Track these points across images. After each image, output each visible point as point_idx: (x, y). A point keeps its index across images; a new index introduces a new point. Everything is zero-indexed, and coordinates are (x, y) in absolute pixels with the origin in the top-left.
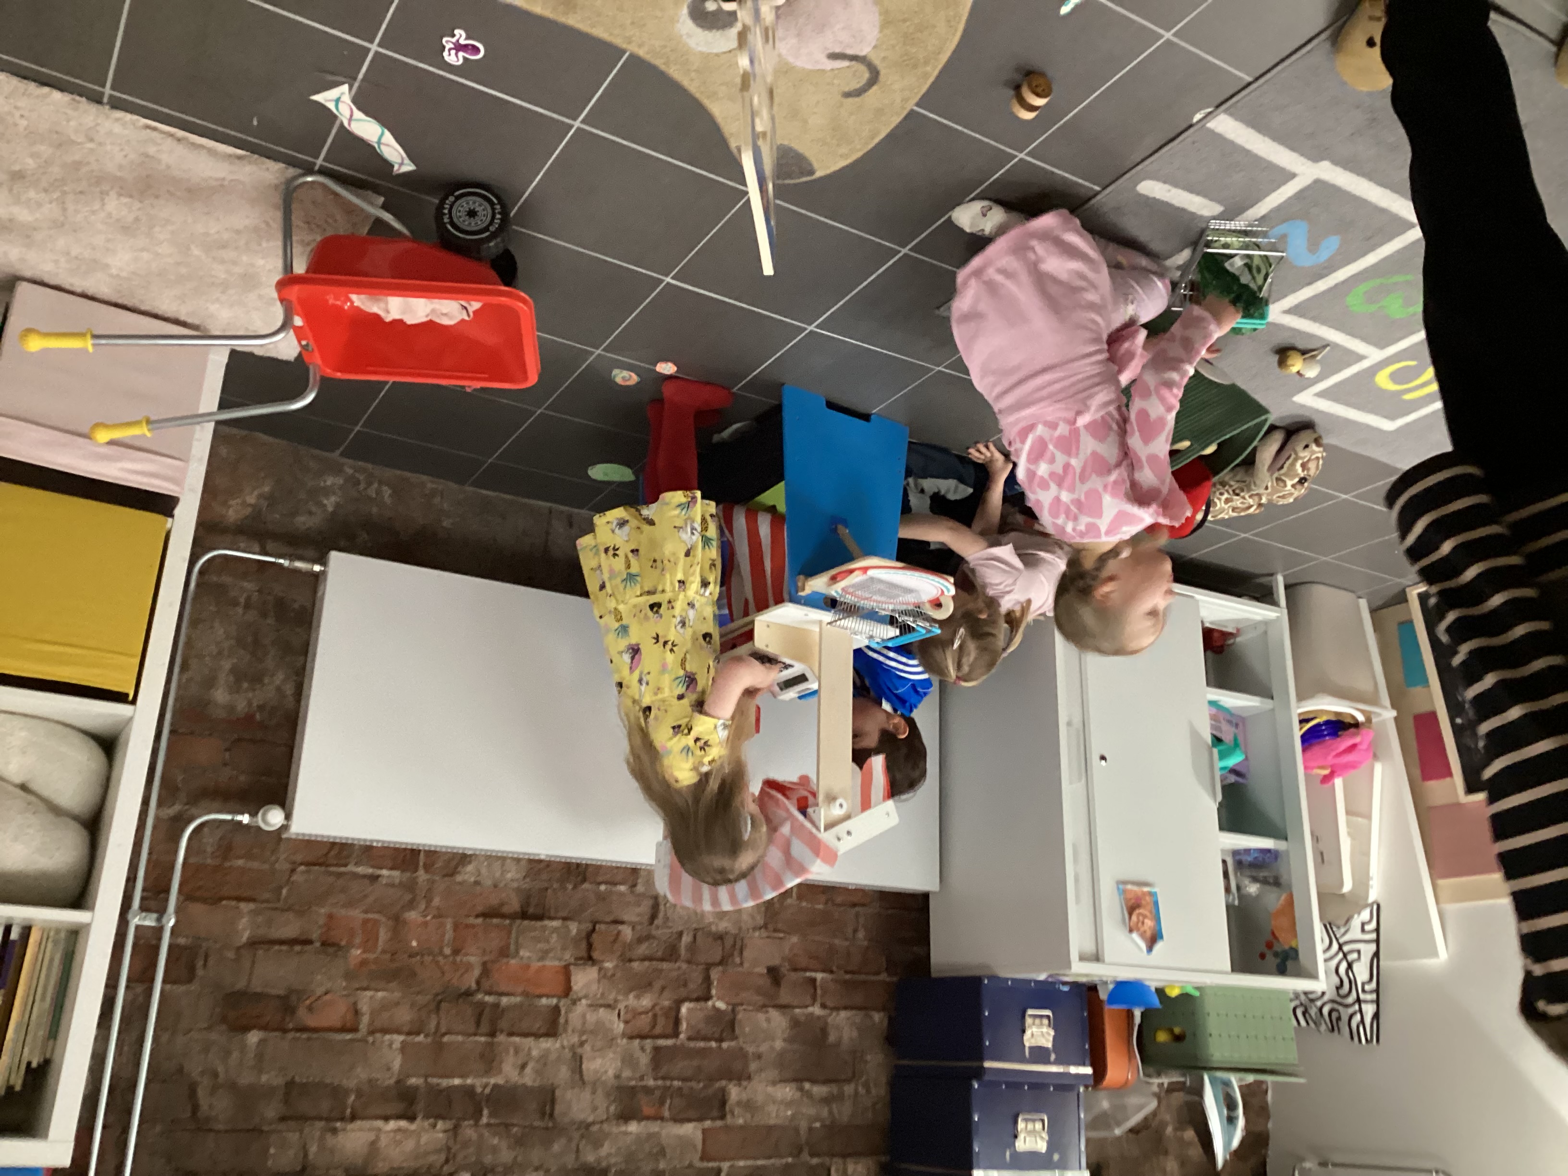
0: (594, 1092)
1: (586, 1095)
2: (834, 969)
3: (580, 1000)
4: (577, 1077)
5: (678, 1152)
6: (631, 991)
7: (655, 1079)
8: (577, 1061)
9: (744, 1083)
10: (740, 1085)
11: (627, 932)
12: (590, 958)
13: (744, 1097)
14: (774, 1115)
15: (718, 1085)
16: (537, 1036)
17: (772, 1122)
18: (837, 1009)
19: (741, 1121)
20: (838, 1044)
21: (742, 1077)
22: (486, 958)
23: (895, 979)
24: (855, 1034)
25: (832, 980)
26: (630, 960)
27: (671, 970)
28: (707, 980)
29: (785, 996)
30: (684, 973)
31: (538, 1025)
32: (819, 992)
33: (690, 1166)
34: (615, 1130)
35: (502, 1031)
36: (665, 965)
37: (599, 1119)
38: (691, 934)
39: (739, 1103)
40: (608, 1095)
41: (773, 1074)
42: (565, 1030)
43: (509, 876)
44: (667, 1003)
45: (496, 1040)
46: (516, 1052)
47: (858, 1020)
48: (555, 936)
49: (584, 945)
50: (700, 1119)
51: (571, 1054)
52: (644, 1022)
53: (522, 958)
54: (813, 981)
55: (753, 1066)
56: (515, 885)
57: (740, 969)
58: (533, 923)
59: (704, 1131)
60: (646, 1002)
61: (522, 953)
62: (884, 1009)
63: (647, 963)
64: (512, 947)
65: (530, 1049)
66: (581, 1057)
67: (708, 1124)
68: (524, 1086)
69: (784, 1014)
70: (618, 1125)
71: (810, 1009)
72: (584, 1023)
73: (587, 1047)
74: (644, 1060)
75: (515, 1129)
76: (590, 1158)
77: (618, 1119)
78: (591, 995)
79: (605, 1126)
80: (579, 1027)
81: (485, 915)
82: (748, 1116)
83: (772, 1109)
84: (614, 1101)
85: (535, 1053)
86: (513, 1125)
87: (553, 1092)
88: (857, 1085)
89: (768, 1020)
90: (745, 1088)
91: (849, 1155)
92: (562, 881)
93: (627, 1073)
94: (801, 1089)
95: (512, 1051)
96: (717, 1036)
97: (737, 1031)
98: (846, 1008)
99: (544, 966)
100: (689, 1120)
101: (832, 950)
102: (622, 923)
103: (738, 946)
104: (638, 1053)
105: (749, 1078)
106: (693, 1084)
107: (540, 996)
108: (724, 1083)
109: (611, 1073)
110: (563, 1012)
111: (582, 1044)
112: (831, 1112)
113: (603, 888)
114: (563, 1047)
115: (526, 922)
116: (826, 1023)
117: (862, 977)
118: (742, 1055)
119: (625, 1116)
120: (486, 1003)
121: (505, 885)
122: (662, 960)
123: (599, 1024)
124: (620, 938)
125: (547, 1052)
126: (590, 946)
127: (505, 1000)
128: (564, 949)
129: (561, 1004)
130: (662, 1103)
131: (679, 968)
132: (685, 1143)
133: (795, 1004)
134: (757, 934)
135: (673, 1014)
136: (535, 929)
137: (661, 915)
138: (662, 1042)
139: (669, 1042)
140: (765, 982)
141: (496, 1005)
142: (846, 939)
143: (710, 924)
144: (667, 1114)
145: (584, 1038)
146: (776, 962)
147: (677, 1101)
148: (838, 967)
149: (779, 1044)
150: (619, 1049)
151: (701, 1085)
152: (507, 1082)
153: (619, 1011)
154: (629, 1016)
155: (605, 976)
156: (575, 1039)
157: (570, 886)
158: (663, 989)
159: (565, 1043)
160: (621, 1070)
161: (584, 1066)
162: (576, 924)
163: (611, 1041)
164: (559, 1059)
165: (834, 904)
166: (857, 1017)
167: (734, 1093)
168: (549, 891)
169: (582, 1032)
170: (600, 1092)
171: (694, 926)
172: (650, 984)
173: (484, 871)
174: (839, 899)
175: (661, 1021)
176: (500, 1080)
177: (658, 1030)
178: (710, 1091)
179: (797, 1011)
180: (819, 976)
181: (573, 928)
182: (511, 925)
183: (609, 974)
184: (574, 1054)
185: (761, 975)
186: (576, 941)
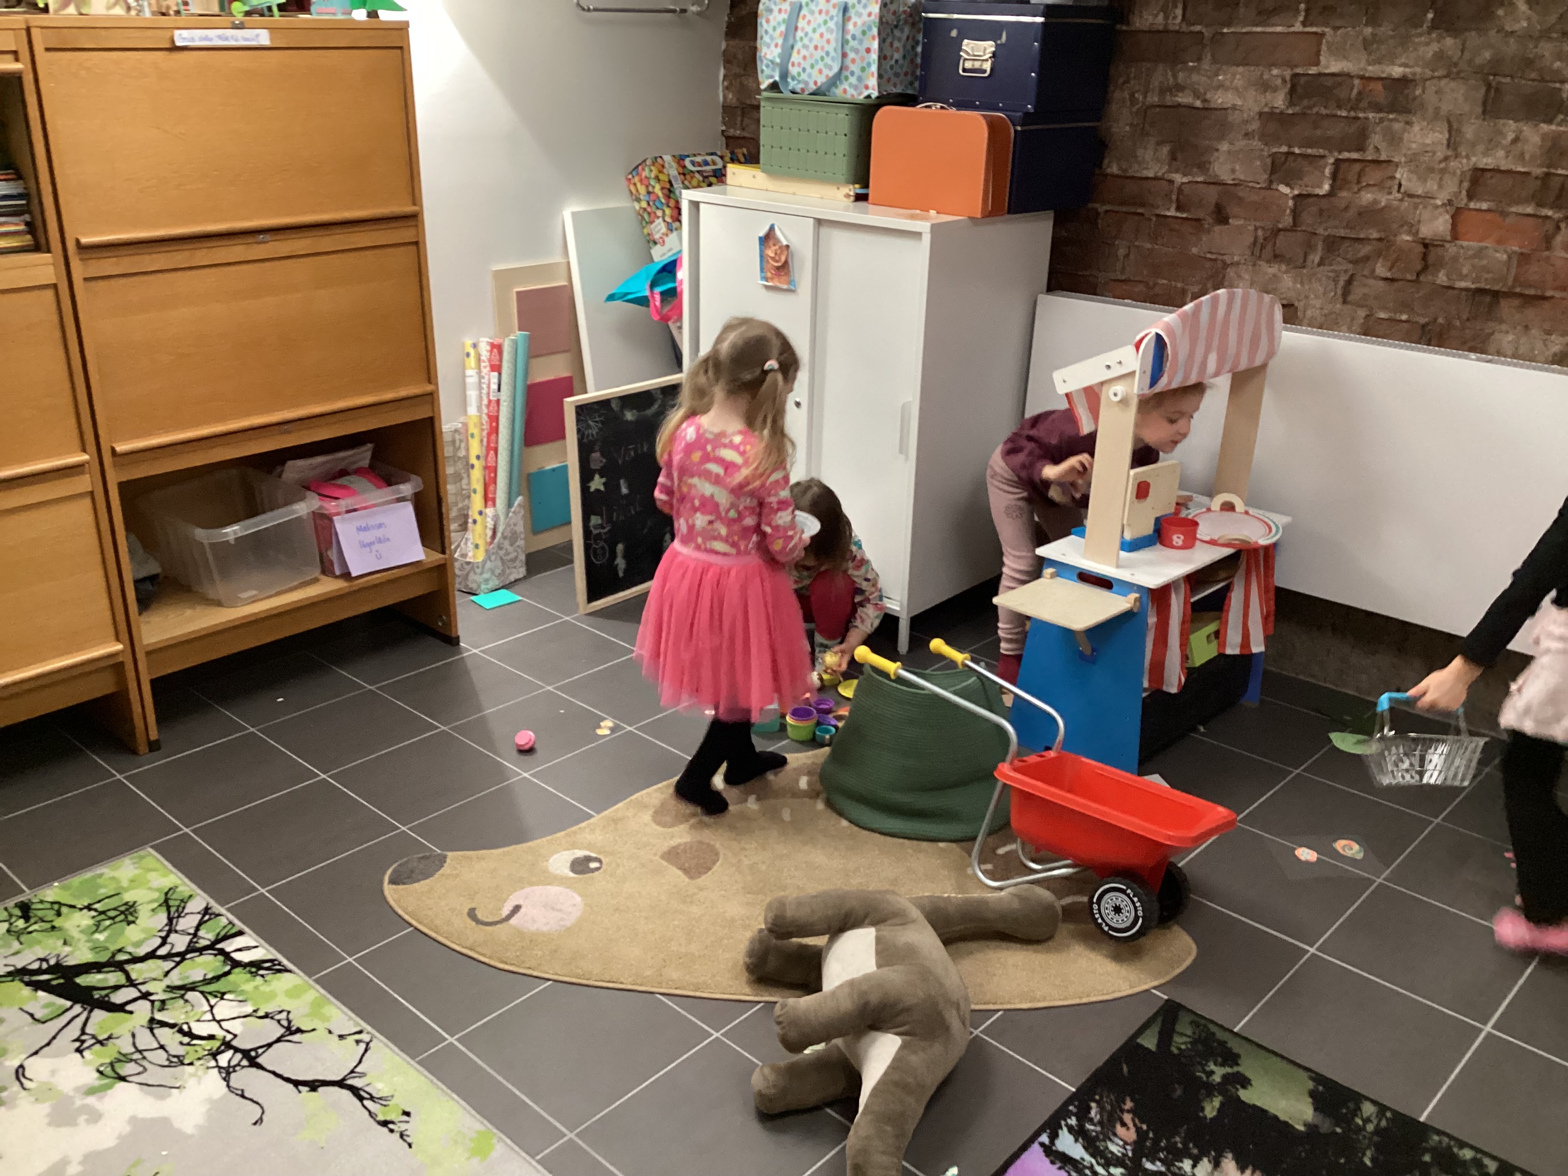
0: (1437, 109)
1: (1445, 108)
2: (1154, 219)
3: (1444, 205)
4: (1455, 126)
5: (1349, 43)
6: (1383, 209)
7: (1367, 118)
8: (1451, 144)
9: (1266, 110)
10: (1273, 108)
11: (1381, 270)
12: (1426, 246)
13: (1269, 95)
14: (1238, 77)
15: (1297, 109)
16: (1497, 171)
17: (1240, 69)
18: (1155, 178)
19: (1275, 72)
20: (1159, 143)
21: (1269, 116)
22: (1547, 253)
23: (1090, 205)
24: (1140, 152)
25: (1158, 207)
26: (1380, 240)
27: (1336, 227)
28: (1296, 213)
29: (1212, 195)
30: (1321, 223)
31: (1494, 181)
32: (1174, 197)
33: (1336, 28)
34: (1418, 70)
35: (1536, 178)
36: (1342, 233)
37: (1435, 81)
38: (1309, 263)
39: (1275, 90)
40: (1422, 106)
41: (1234, 117)
42: (1463, 173)
43: (1510, 337)
44: (1344, 194)
45: (1545, 170)
46: (1522, 155)
47: (1136, 167)
48: (1465, 271)
49: (1431, 259)
50: (1320, 75)
51: (1459, 150)
52: (1374, 175)
53: (1506, 251)
54: (1178, 209)
55: (1255, 126)
56: (1504, 327)
57: (1258, 224)
58: (1488, 287)
59: (1317, 64)
60: (1367, 197)
61: (1505, 257)
62: (1106, 175)
63: (1362, 236)
64: (1515, 262)
65: (1507, 157)
66: (1448, 146)
67: (1313, 70)
68: (1516, 121)
69: (1216, 176)
70: (1414, 74)
71: (1185, 180)
72: (1441, 179)
73: (1440, 155)
74: (1376, 139)
75: (1533, 75)
76: (1449, 41)
77: (1412, 81)
78: (1430, 208)
79: (1428, 73)
80: (1447, 177)
81: (1544, 298)
82: (1266, 77)
83: (1238, 82)
84: (1415, 99)
85: (1501, 153)
86: (1533, 80)
87: (1484, 112)
88: (1143, 103)
89: (1233, 171)
90: (1266, 105)
91: (1158, 32)
92: (1449, 325)
93: (1397, 126)
94: (1205, 101)
95: (1527, 157)
96: (1291, 158)
97: (1269, 161)
98: (1147, 178)
99: (1481, 241)
100: (1333, 75)
101: (1154, 238)
102: (1386, 279)
103: (1258, 246)
104: (1382, 146)
105: (1261, 114)
106: (1324, 111)
107: (1489, 210)
108: (1290, 111)
109: (1416, 128)
110: (1464, 193)
111: (1446, 159)
112: (1175, 76)
113: (1404, 317)
114: (1467, 157)
115: (1496, 288)
116: (1170, 165)
117: (1124, 209)
118: (1266, 138)
119: (1404, 81)
120: (1552, 208)
121: (1515, 328)
122: (1343, 238)
123: (1423, 179)
124: (1389, 264)
125: (1485, 154)
126: (1425, 257)
127: (1529, 210)
128: (1455, 259)
129: (1465, 200)
130: (1360, 93)
131: (1326, 229)
132: (1339, 52)
133: (1201, 185)
134: (1236, 258)
135: (1339, 182)
136: (1486, 280)
137: (1341, 283)
138: (1355, 155)
139: (1346, 155)
140: (1232, 209)
141: (1540, 205)
142: (1137, 247)
143: (1286, 272)
144: (1357, 82)
145: (1443, 165)
146: (1217, 228)
147: (1343, 94)
148: (1150, 220)
149: (1224, 147)
150: (1404, 151)
151: (1315, 110)
152: (1536, 125)
153: (1399, 191)
154: (1389, 183)
155: (1412, 225)
156: (1453, 164)
157: (1441, 320)
158: (1347, 208)
159: (1465, 161)
160: (1404, 131)
161: (1447, 136)
162: (1438, 282)
163: (1413, 160)
164: (1473, 145)
165: (1147, 284)
166: (1135, 170)
167: (1279, 101)
168: (1465, 317)
169: (1443, 171)
170: (1431, 110)
171: (1305, 271)
172: (1360, 214)
173: (1539, 345)
174: (1140, 288)
175: (1352, 176)
176: (1545, 127)
177: (1357, 167)
178: (1305, 102)
179: (1200, 179)
180: (1172, 213)
181: (1442, 278)
182: (1514, 286)
183: (1405, 228)
184: (1455, 149)
185: (1235, 217)
186: (1440, 264)
